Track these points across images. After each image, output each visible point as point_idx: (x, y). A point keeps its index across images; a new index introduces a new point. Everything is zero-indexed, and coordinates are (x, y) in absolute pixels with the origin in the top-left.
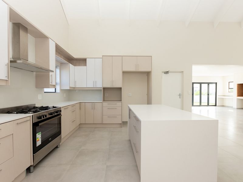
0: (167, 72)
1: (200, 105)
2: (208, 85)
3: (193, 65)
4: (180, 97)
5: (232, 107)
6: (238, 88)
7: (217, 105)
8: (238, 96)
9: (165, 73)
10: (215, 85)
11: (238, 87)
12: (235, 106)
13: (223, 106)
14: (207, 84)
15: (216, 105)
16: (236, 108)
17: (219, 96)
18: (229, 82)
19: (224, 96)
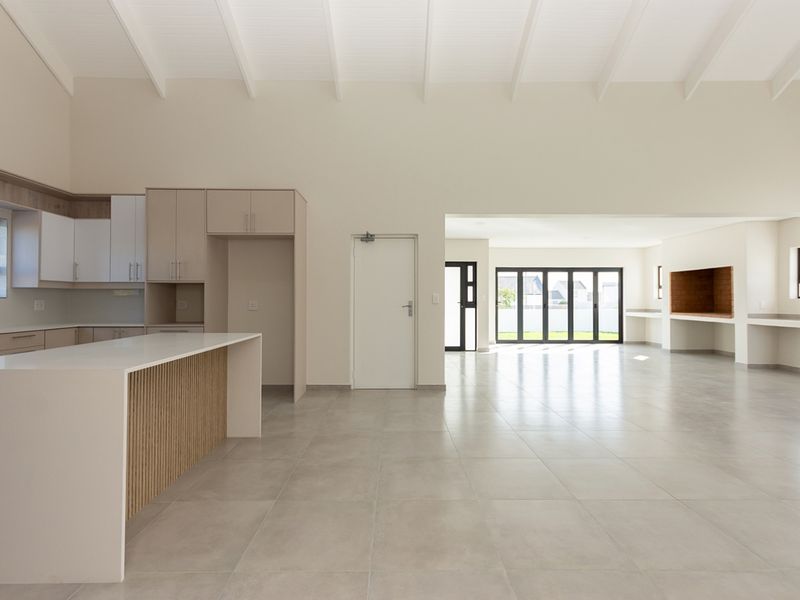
0: (368, 238)
1: (570, 340)
2: (596, 276)
3: (446, 215)
4: (410, 311)
5: (658, 346)
6: (672, 286)
7: (625, 340)
8: (676, 309)
9: (362, 240)
10: (616, 274)
11: (672, 281)
12: (667, 345)
13: (644, 343)
14: (591, 274)
15: (620, 341)
16: (669, 348)
17: (628, 311)
18: (659, 267)
19: (646, 311)
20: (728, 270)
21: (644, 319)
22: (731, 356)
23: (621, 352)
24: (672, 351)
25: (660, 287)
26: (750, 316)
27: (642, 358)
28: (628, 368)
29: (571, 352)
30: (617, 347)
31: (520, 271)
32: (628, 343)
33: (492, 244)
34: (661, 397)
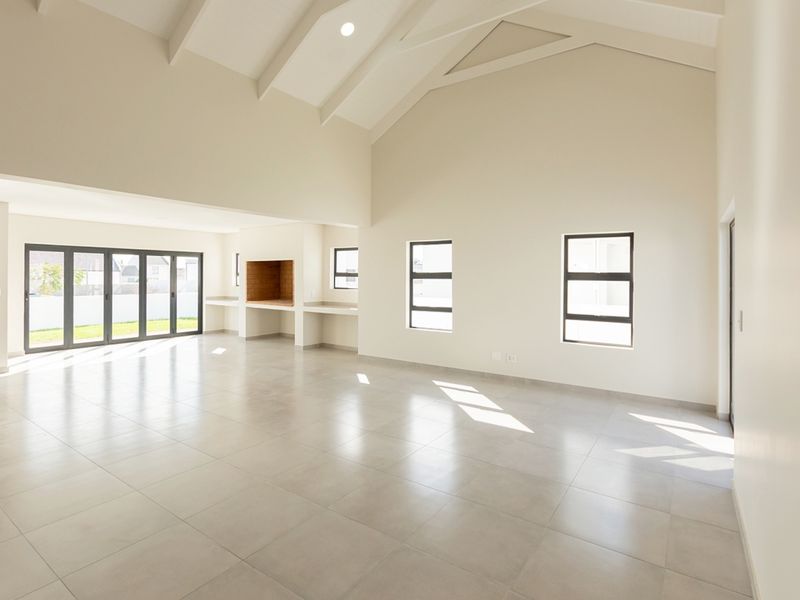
1: (142, 337)
2: (174, 260)
5: (235, 333)
6: (248, 275)
7: (204, 330)
8: (251, 298)
10: (196, 259)
11: (248, 270)
12: (243, 334)
13: (223, 331)
14: (168, 258)
15: (200, 332)
16: (245, 336)
17: (208, 299)
18: (237, 255)
19: (225, 298)
20: (290, 263)
21: (223, 307)
22: (292, 338)
23: (200, 346)
24: (247, 339)
25: (237, 274)
26: (306, 304)
27: (219, 351)
28: (207, 362)
29: (142, 354)
30: (195, 339)
31: (69, 252)
32: (208, 333)
33: (13, 208)
34: (236, 386)
